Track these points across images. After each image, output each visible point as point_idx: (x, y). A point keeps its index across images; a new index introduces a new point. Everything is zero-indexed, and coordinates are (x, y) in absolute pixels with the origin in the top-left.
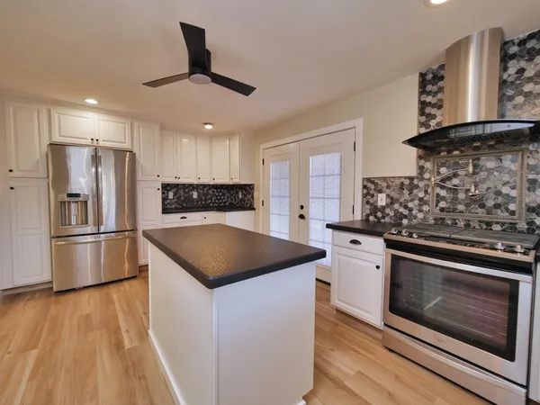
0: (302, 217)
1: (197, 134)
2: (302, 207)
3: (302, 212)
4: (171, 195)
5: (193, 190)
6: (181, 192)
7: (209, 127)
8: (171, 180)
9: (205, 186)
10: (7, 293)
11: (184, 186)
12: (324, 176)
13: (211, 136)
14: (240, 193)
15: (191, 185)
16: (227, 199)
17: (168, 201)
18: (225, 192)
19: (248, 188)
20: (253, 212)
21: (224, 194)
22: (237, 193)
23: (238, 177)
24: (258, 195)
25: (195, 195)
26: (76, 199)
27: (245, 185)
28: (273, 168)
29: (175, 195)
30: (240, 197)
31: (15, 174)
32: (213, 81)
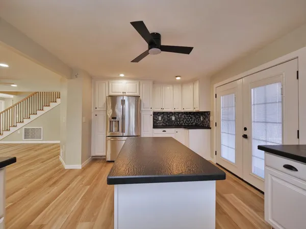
0: (245, 136)
1: (174, 83)
2: (245, 129)
3: (245, 133)
4: (160, 118)
5: (172, 115)
6: (166, 117)
7: (178, 78)
8: (159, 110)
9: (179, 113)
10: (94, 158)
11: (167, 113)
12: (265, 103)
13: (182, 84)
14: (202, 118)
15: (171, 112)
16: (193, 121)
17: (159, 122)
18: (193, 116)
19: (206, 114)
20: (209, 130)
21: (191, 118)
22: (200, 117)
23: (198, 107)
24: (213, 119)
25: (173, 118)
26: (115, 120)
27: (205, 112)
28: (222, 100)
29: (162, 118)
30: (202, 120)
31: (97, 109)
32: (162, 50)
